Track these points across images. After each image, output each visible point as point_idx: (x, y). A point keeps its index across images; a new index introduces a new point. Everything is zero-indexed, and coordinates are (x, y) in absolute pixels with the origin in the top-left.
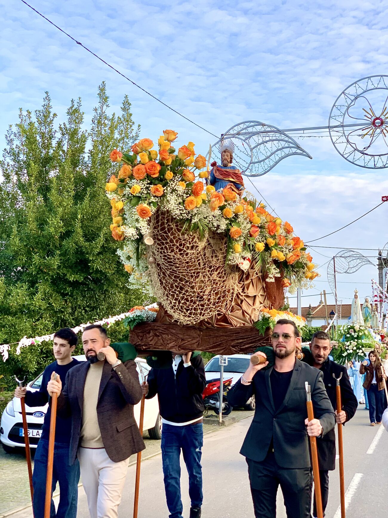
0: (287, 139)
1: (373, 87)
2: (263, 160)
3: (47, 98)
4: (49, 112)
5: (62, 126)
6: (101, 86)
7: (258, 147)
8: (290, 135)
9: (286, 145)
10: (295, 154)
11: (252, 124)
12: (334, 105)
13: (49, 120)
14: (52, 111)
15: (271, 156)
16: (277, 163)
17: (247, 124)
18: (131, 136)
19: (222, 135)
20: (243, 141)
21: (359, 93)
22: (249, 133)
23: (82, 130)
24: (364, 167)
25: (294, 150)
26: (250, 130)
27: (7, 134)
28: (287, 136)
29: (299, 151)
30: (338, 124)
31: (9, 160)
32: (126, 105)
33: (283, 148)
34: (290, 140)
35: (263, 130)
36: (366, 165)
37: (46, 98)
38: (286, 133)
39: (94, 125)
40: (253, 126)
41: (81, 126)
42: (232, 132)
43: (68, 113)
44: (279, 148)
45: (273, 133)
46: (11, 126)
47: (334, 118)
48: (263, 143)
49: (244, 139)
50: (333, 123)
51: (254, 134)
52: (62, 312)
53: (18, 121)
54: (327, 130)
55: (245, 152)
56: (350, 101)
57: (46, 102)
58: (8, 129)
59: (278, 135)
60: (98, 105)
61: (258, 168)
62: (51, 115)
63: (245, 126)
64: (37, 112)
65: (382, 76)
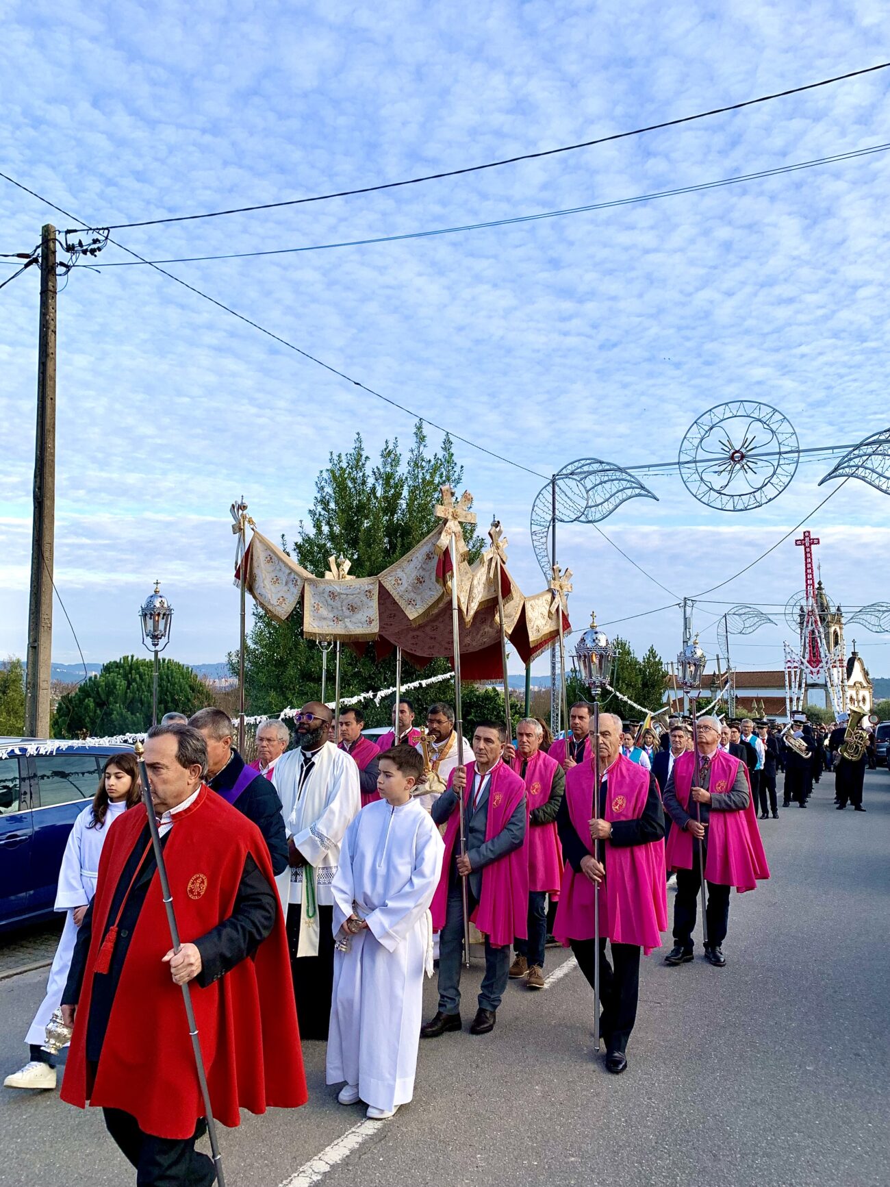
0: (629, 478)
1: (731, 415)
2: (601, 504)
3: (359, 440)
4: (361, 456)
5: (376, 470)
6: (418, 424)
7: (596, 488)
8: (633, 474)
9: (628, 486)
10: (639, 495)
11: (588, 462)
12: (685, 438)
13: (360, 463)
14: (364, 454)
15: (609, 498)
16: (617, 507)
17: (583, 462)
18: (453, 478)
19: (554, 475)
20: (578, 484)
21: (714, 423)
22: (585, 472)
23: (398, 474)
24: (722, 509)
25: (637, 491)
26: (586, 469)
27: (317, 481)
28: (630, 475)
29: (643, 492)
30: (689, 459)
31: (319, 508)
32: (447, 443)
33: (624, 489)
34: (632, 479)
35: (601, 468)
36: (723, 506)
37: (357, 439)
38: (628, 471)
39: (410, 468)
40: (590, 464)
41: (398, 469)
42: (564, 472)
43: (382, 455)
44: (620, 488)
45: (612, 472)
46: (321, 472)
47: (685, 452)
48: (601, 483)
49: (579, 479)
50: (684, 458)
51: (591, 473)
52: (373, 679)
53: (329, 466)
54: (677, 466)
55: (580, 494)
56: (703, 432)
57: (358, 445)
58: (318, 474)
59: (618, 474)
60: (414, 446)
61: (595, 514)
62: (363, 458)
63: (580, 465)
64: (348, 456)
65: (742, 401)
